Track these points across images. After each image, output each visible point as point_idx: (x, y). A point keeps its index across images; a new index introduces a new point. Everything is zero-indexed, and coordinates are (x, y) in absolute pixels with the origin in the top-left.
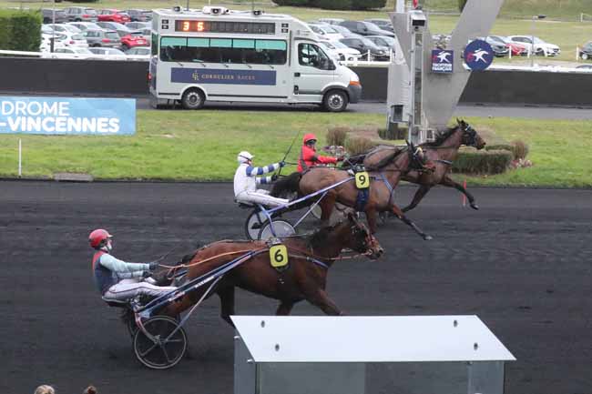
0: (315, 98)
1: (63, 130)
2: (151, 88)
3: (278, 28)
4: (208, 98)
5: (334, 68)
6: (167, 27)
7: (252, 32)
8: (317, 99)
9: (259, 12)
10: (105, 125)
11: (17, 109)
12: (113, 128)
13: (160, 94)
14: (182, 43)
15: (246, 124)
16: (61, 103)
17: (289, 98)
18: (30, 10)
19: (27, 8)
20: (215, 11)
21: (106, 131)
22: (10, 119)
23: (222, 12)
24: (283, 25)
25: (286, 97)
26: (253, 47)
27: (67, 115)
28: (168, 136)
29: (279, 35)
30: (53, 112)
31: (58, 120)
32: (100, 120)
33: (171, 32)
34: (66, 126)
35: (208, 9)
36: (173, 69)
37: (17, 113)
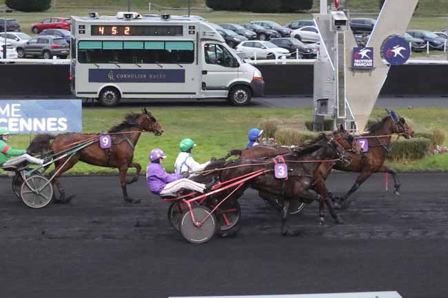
0: (221, 93)
1: (16, 130)
2: (72, 88)
3: (186, 30)
4: (123, 96)
5: (238, 66)
6: (84, 32)
7: (163, 35)
8: (223, 94)
9: (167, 16)
10: (55, 124)
12: (62, 127)
13: (78, 93)
14: (98, 46)
15: (184, 120)
16: (13, 105)
17: (197, 94)
20: (128, 17)
21: (55, 129)
23: (134, 17)
24: (190, 27)
25: (195, 93)
26: (163, 48)
27: (19, 115)
29: (186, 36)
30: (6, 113)
31: (11, 120)
32: (50, 120)
33: (88, 36)
34: (18, 127)
35: (121, 14)
36: (90, 70)
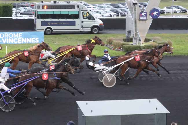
1: (20, 42)
2: (35, 28)
3: (76, 7)
4: (53, 31)
5: (95, 19)
6: (39, 8)
7: (68, 9)
8: (89, 30)
9: (69, 2)
10: (34, 40)
11: (5, 36)
12: (37, 41)
13: (38, 30)
14: (44, 13)
16: (19, 34)
17: (80, 30)
18: (9, 4)
19: (7, 3)
20: (55, 2)
21: (34, 42)
22: (3, 39)
23: (57, 2)
24: (77, 6)
26: (68, 13)
27: (22, 37)
28: (55, 43)
29: (76, 9)
30: (17, 37)
31: (19, 39)
32: (32, 39)
35: (52, 1)
37: (5, 37)
